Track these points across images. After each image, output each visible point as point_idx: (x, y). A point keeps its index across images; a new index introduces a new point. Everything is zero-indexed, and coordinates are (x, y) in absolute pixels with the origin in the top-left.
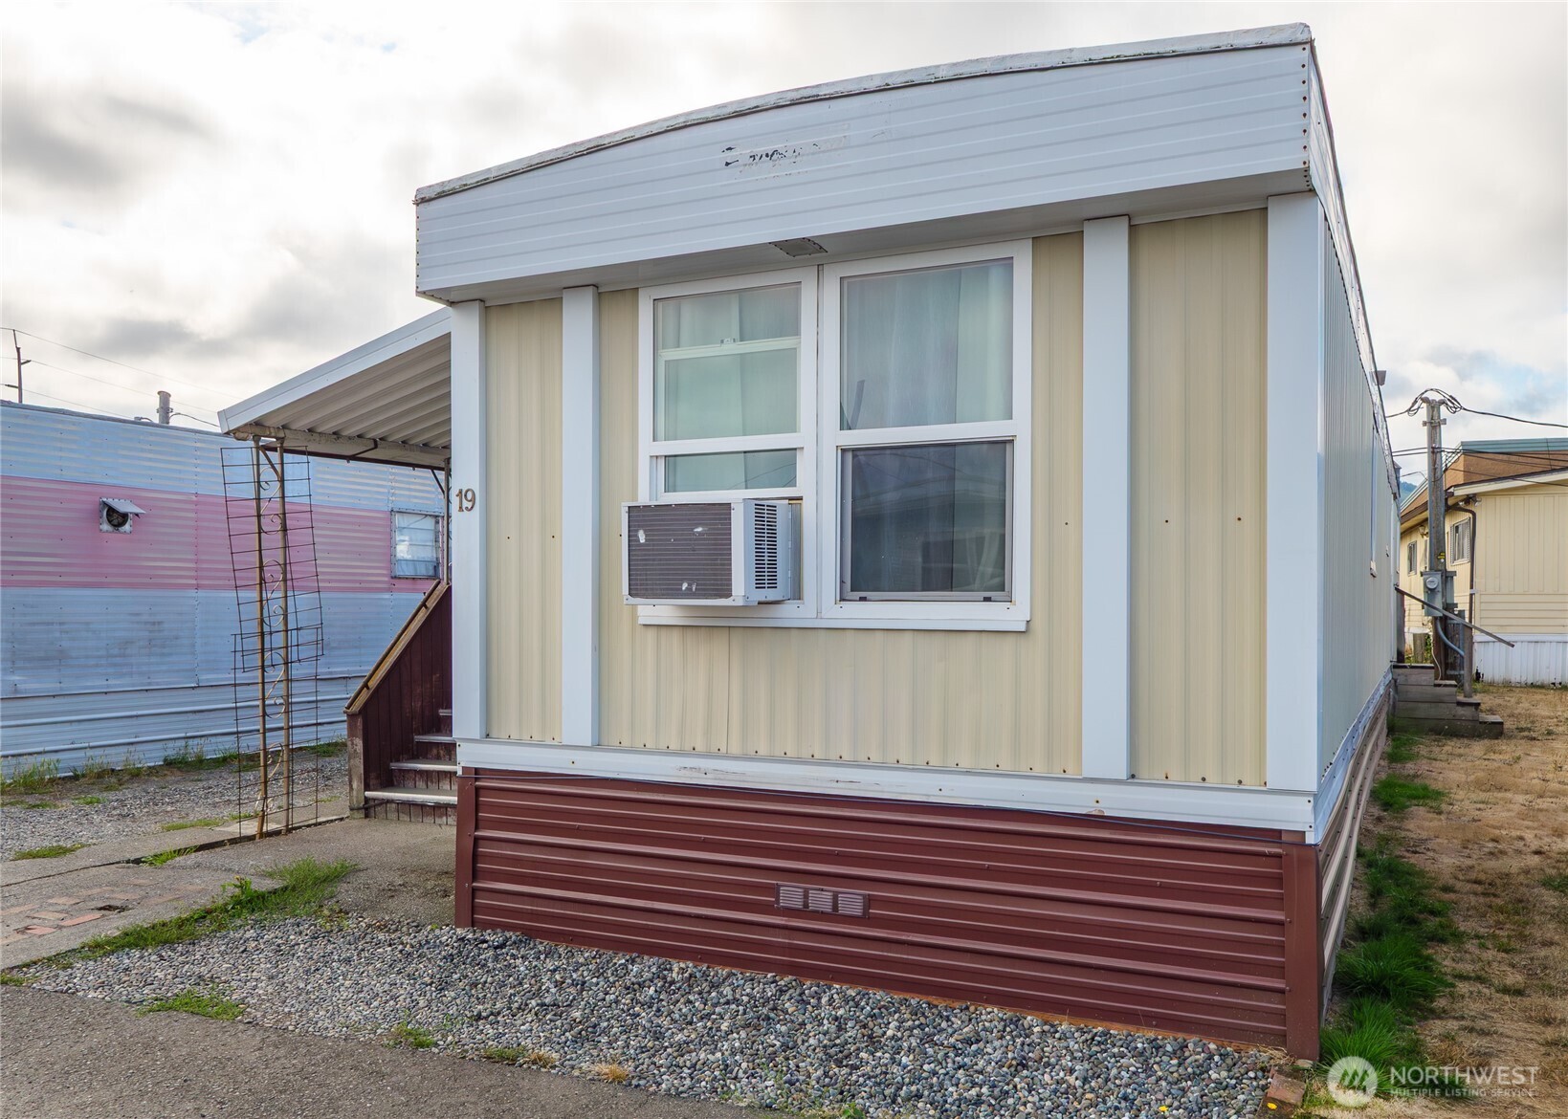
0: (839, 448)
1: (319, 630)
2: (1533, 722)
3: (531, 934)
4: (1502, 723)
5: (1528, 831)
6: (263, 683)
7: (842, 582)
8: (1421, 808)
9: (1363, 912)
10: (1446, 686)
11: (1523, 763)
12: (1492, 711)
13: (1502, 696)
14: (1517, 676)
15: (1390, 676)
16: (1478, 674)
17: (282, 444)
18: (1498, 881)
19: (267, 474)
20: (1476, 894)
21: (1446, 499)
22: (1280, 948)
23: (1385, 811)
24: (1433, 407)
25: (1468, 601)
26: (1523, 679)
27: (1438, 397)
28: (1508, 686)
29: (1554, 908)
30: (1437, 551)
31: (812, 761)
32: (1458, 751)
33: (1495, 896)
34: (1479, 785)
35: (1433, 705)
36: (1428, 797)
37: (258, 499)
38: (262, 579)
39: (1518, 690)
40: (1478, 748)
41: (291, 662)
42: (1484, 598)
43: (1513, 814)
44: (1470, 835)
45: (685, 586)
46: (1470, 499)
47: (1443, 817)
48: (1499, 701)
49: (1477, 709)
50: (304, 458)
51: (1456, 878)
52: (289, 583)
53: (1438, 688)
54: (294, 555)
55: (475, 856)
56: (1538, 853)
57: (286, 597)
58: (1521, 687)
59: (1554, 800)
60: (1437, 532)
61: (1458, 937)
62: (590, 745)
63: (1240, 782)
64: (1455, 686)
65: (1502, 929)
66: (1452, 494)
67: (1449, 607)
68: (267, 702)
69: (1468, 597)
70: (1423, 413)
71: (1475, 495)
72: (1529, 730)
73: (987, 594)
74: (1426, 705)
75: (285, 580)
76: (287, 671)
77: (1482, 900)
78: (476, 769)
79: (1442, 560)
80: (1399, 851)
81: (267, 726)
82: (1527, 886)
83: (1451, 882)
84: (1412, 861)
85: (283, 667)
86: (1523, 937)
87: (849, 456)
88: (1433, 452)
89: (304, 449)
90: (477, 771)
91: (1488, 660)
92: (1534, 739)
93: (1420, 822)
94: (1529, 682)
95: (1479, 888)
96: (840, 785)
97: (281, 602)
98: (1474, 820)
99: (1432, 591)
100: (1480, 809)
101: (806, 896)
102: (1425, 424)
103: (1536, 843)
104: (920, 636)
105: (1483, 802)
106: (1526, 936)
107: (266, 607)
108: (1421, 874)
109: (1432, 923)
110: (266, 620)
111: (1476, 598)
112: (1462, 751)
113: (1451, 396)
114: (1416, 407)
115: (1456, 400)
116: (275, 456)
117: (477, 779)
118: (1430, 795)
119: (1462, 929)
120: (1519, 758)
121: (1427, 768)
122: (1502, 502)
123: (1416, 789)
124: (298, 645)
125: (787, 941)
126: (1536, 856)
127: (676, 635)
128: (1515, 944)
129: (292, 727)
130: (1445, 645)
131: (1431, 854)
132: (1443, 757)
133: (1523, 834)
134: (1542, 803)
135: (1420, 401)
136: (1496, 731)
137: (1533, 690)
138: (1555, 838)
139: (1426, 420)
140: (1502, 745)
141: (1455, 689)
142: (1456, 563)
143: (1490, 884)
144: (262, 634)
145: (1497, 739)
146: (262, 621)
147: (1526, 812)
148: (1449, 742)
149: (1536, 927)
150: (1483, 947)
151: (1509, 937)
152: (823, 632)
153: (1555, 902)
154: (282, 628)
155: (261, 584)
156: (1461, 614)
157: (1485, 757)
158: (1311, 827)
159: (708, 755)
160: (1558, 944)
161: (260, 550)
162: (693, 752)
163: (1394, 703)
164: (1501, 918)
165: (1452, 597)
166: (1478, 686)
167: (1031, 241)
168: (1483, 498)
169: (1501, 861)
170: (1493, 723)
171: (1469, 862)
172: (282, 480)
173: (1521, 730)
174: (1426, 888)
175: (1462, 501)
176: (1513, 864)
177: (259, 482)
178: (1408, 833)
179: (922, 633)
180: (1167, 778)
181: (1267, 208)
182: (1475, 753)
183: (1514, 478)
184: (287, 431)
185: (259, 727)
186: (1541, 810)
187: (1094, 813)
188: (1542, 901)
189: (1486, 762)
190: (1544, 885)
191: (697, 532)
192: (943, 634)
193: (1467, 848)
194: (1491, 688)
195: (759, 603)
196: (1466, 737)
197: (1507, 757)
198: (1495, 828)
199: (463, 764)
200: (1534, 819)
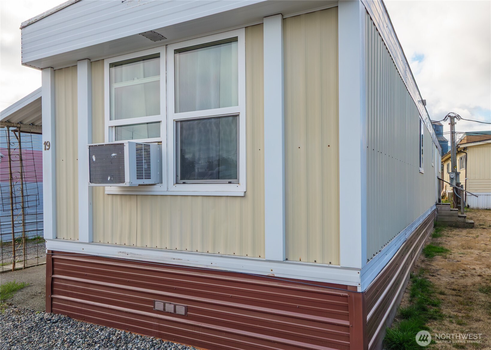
0: (175, 121)
1: (37, 196)
2: (485, 222)
3: (70, 316)
4: (473, 223)
5: (477, 266)
6: (13, 215)
7: (177, 176)
8: (439, 256)
9: (405, 305)
10: (454, 210)
11: (479, 238)
12: (471, 219)
13: (475, 213)
14: (481, 206)
15: (435, 207)
16: (468, 206)
17: (20, 129)
18: (462, 289)
19: (13, 139)
20: (453, 295)
21: (457, 149)
22: (348, 338)
23: (426, 257)
24: (452, 118)
25: (465, 182)
26: (483, 207)
27: (454, 115)
28: (478, 209)
29: (483, 301)
30: (454, 166)
31: (166, 250)
32: (457, 233)
33: (460, 296)
34: (463, 247)
35: (450, 217)
36: (442, 252)
37: (9, 149)
38: (11, 177)
39: (481, 211)
40: (464, 232)
41: (25, 208)
42: (470, 181)
43: (473, 259)
44: (455, 268)
45: (109, 178)
46: (465, 149)
47: (446, 260)
48: (475, 215)
49: (465, 218)
50: (29, 134)
51: (446, 288)
52: (24, 179)
53: (452, 211)
54: (25, 169)
55: (52, 285)
56: (480, 276)
57: (22, 184)
58: (483, 210)
59: (488, 252)
60: (454, 159)
61: (442, 317)
62: (88, 242)
63: (330, 263)
64: (458, 210)
65: (461, 312)
66: (459, 147)
67: (458, 184)
68: (14, 223)
69: (465, 181)
70: (449, 121)
71: (467, 147)
72: (483, 225)
73: (230, 180)
74: (448, 217)
75: (22, 178)
76: (23, 211)
77: (454, 298)
78: (52, 251)
79: (456, 169)
80: (427, 275)
81: (15, 231)
82: (474, 291)
83: (443, 290)
84: (431, 280)
85: (22, 210)
86: (468, 317)
87: (179, 124)
88: (452, 133)
89: (29, 131)
90: (53, 252)
91: (471, 201)
92: (485, 228)
93: (438, 263)
94: (485, 208)
95: (454, 292)
96: (175, 260)
97: (21, 186)
98: (458, 261)
99: (452, 178)
100: (461, 257)
101: (164, 306)
102: (449, 124)
103: (480, 271)
104: (205, 198)
105: (463, 254)
106: (469, 317)
107: (13, 189)
108: (433, 286)
109: (432, 310)
110: (14, 192)
111: (468, 181)
112: (458, 233)
113: (458, 115)
114: (446, 118)
115: (459, 116)
116: (17, 133)
117: (52, 255)
118: (443, 251)
119: (444, 313)
120: (478, 236)
121: (445, 240)
122: (476, 149)
123: (439, 249)
124: (28, 201)
125: (158, 324)
126: (479, 277)
127: (118, 197)
128: (465, 321)
129: (26, 231)
130: (457, 196)
131: (439, 276)
132: (451, 235)
133: (475, 267)
134: (484, 254)
135: (448, 117)
136: (472, 226)
137: (487, 211)
138: (487, 269)
139: (450, 123)
140: (473, 231)
141: (457, 211)
142: (461, 170)
143: (459, 290)
144: (12, 198)
145: (472, 228)
146: (12, 193)
147: (477, 258)
148: (454, 230)
149: (474, 311)
150: (451, 322)
151: (463, 317)
152: (169, 197)
153: (483, 299)
154: (21, 195)
155: (11, 180)
156: (462, 186)
157: (466, 235)
158: (359, 284)
159: (130, 247)
160: (482, 320)
161: (10, 168)
162: (125, 246)
163: (437, 216)
164: (461, 306)
165: (459, 181)
166: (468, 210)
167: (244, 28)
168: (470, 148)
169: (465, 280)
170: (470, 223)
171: (453, 280)
172: (20, 142)
173: (480, 225)
174: (433, 293)
175: (462, 149)
176: (469, 281)
177: (9, 143)
178: (432, 267)
179: (206, 197)
180: (300, 260)
181: (338, 6)
182: (463, 234)
183: (480, 141)
184: (21, 125)
185: (12, 232)
186: (483, 257)
187: (270, 275)
188: (479, 299)
189: (467, 237)
190: (480, 291)
191: (113, 156)
192: (213, 197)
193: (453, 274)
194: (472, 210)
195: (139, 185)
196: (461, 228)
197: (474, 235)
198: (465, 264)
199: (48, 249)
200: (480, 260)
